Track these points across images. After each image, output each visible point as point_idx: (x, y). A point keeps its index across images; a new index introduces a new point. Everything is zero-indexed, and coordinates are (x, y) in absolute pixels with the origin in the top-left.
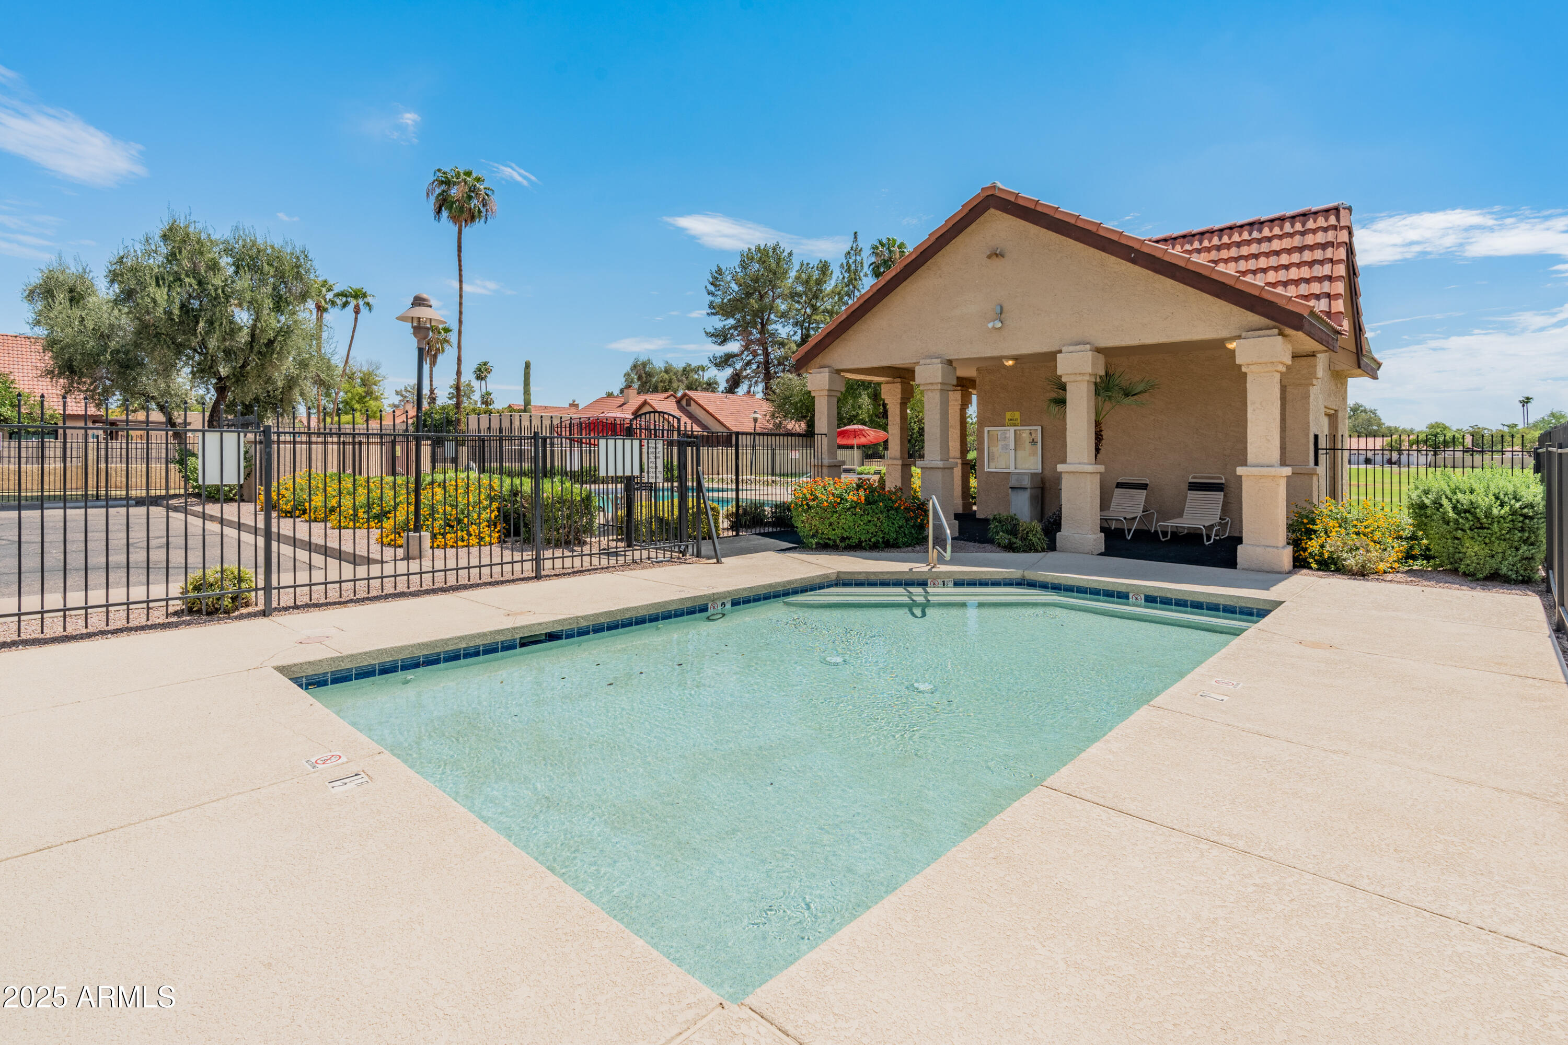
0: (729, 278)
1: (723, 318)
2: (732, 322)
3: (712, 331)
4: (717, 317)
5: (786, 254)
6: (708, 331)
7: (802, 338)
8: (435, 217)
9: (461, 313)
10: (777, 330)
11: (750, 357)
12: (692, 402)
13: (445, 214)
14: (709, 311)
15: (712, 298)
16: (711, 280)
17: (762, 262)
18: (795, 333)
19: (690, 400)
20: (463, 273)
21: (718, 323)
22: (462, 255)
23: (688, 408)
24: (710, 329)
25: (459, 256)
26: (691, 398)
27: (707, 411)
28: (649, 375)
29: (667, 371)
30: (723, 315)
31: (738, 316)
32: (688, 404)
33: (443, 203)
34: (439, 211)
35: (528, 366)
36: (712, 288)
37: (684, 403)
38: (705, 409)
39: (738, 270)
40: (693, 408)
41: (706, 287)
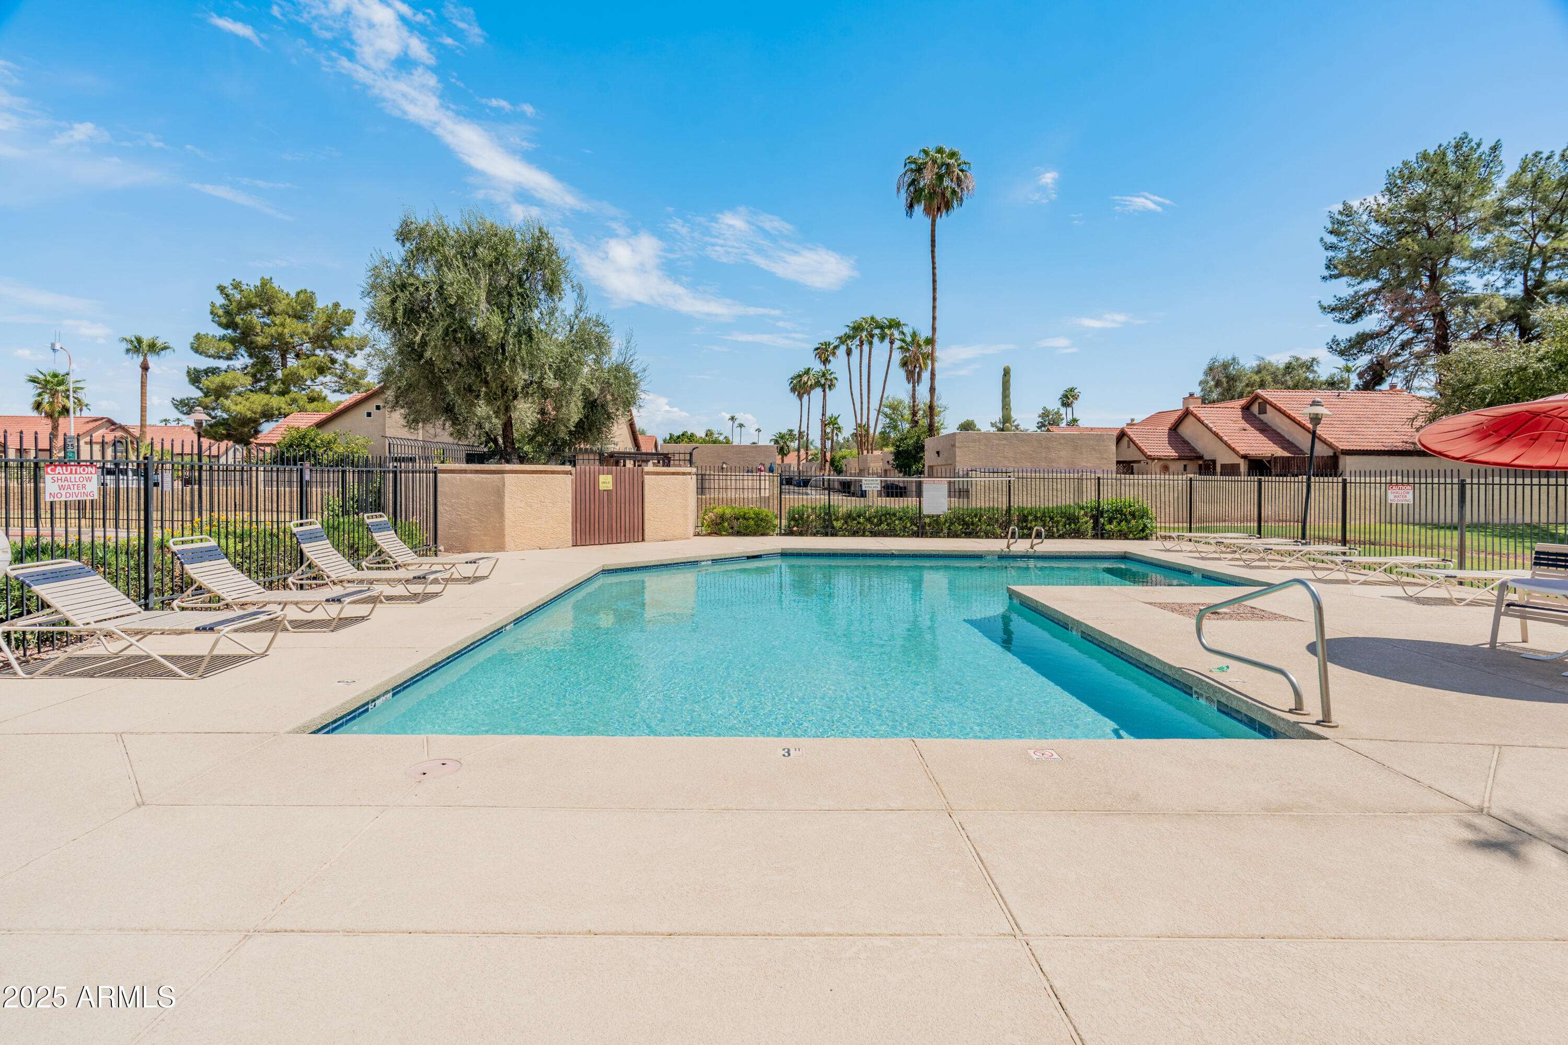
0: (1365, 218)
1: (1354, 281)
2: (1373, 284)
3: (1333, 302)
4: (1344, 279)
5: (1485, 148)
6: (1325, 304)
7: (1527, 290)
8: (907, 213)
9: (934, 318)
10: (1463, 283)
11: (1409, 334)
12: (1268, 406)
13: (919, 209)
14: (1326, 273)
15: (1331, 254)
16: (1330, 226)
17: (1430, 176)
18: (1508, 282)
19: (1265, 404)
20: (937, 271)
21: (1344, 288)
22: (936, 250)
23: (1262, 417)
24: (1330, 301)
25: (933, 252)
26: (1266, 402)
27: (1293, 420)
28: (1232, 379)
29: (1259, 372)
30: (1350, 274)
31: (1385, 273)
32: (1263, 411)
33: (916, 195)
34: (911, 206)
35: (1007, 373)
36: (1332, 239)
37: (1255, 409)
38: (1289, 417)
39: (1382, 201)
40: (1271, 417)
41: (1322, 239)
